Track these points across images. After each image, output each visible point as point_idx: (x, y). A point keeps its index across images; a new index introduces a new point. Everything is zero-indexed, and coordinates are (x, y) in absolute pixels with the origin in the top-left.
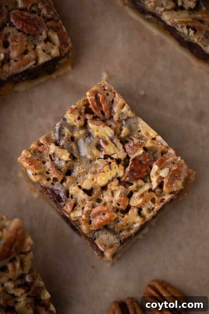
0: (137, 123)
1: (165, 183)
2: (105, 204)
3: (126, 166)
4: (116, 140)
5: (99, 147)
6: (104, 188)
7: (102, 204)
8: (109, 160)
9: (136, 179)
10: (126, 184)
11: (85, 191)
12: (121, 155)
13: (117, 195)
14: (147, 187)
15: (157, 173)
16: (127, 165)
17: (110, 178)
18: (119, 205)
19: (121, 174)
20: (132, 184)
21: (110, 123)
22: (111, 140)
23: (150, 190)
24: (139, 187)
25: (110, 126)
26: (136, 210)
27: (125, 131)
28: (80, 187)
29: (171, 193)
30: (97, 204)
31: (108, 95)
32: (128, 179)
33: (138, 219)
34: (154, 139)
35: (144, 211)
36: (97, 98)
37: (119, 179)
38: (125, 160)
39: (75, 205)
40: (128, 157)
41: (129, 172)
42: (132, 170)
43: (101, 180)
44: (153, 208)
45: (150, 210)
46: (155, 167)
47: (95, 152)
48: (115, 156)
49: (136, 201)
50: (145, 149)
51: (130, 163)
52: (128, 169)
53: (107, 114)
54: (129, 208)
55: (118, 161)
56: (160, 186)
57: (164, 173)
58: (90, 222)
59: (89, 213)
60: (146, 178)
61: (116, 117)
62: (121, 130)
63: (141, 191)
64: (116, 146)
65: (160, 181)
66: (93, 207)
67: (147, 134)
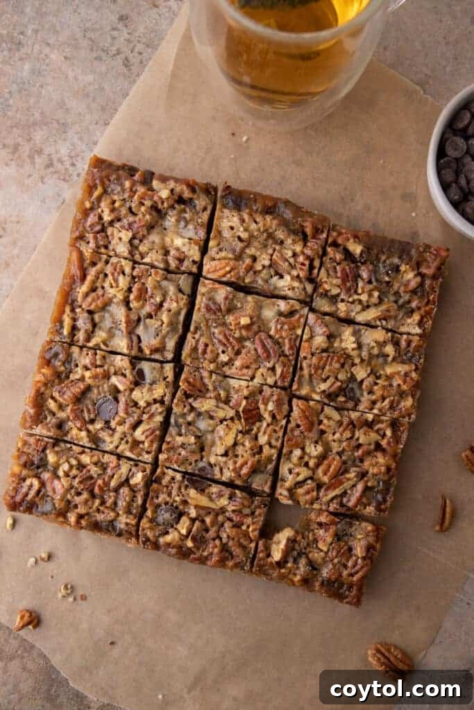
0: (228, 383)
1: (276, 414)
2: (242, 456)
3: (239, 419)
4: (221, 405)
5: (211, 418)
6: (235, 444)
7: (240, 457)
8: (225, 423)
9: (254, 424)
10: (248, 432)
11: (222, 456)
12: (231, 413)
13: (247, 444)
14: (265, 424)
15: (266, 410)
16: (241, 418)
17: (234, 436)
18: (253, 450)
19: (240, 428)
20: (252, 430)
21: (208, 395)
22: (217, 407)
23: (268, 425)
24: (259, 429)
25: (210, 398)
26: (267, 447)
27: (223, 394)
28: (217, 455)
29: (284, 418)
30: (236, 459)
31: (195, 375)
32: (247, 428)
33: (273, 451)
34: (248, 387)
35: (274, 442)
36: (189, 383)
37: (241, 432)
38: (236, 415)
39: (221, 469)
40: (237, 412)
41: (245, 422)
42: (246, 420)
43: (229, 441)
44: (279, 437)
45: (277, 440)
46: (262, 407)
47: (211, 422)
48: (228, 417)
49: (263, 440)
50: (246, 398)
51: (242, 415)
52: (243, 420)
53: (203, 389)
54: (261, 447)
55: (232, 419)
56: (274, 417)
57: (271, 407)
58: (240, 476)
59: (234, 470)
60: (260, 418)
61: (211, 387)
62: (219, 395)
63: (263, 429)
64: (223, 409)
65: (271, 414)
66: (235, 463)
67: (240, 386)
